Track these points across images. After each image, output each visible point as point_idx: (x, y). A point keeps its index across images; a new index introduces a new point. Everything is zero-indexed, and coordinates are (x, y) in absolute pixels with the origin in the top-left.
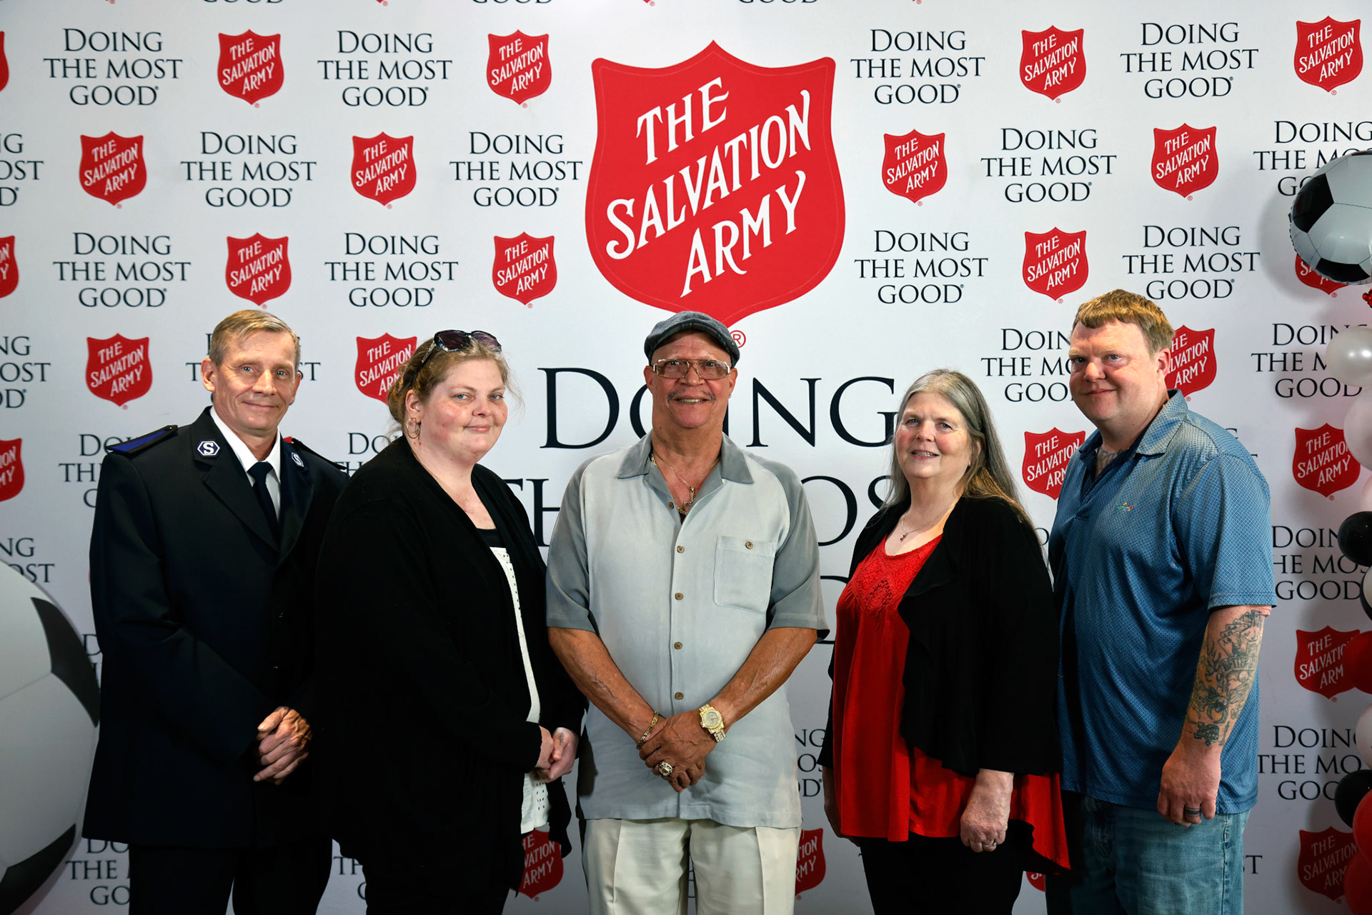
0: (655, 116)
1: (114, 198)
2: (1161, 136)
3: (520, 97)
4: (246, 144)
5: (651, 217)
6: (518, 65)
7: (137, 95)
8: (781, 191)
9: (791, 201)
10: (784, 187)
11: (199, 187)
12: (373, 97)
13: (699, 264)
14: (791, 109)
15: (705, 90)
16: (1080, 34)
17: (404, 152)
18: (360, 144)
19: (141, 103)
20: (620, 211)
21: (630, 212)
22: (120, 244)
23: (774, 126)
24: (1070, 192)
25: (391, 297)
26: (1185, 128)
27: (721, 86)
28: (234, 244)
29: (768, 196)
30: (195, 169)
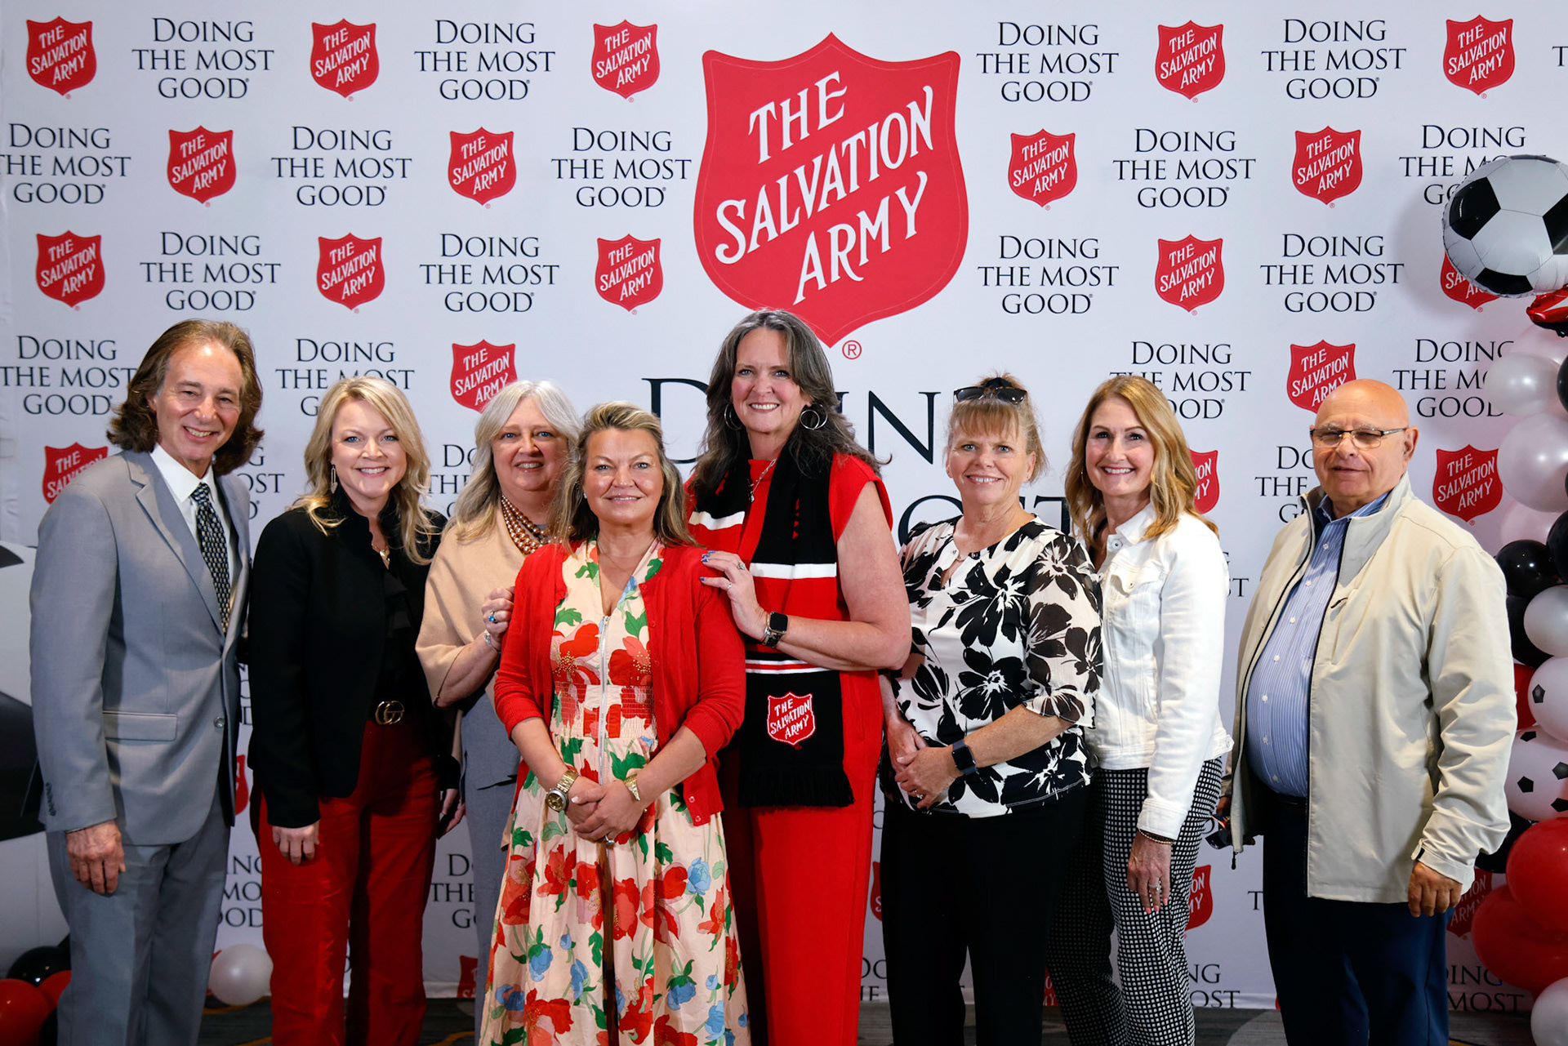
0: (769, 112)
1: (203, 196)
2: (1303, 139)
3: (626, 91)
4: (339, 139)
5: (763, 219)
6: (624, 57)
7: (226, 88)
8: (901, 193)
9: (911, 204)
10: (904, 189)
11: (290, 185)
12: (472, 89)
13: (813, 270)
14: (913, 106)
15: (822, 85)
16: (1219, 29)
17: (504, 149)
18: (457, 139)
19: (231, 96)
20: (731, 213)
21: (741, 214)
22: (208, 244)
23: (895, 122)
24: (1206, 197)
25: (488, 302)
26: (1328, 131)
27: (838, 80)
28: (326, 245)
29: (887, 198)
30: (286, 165)
